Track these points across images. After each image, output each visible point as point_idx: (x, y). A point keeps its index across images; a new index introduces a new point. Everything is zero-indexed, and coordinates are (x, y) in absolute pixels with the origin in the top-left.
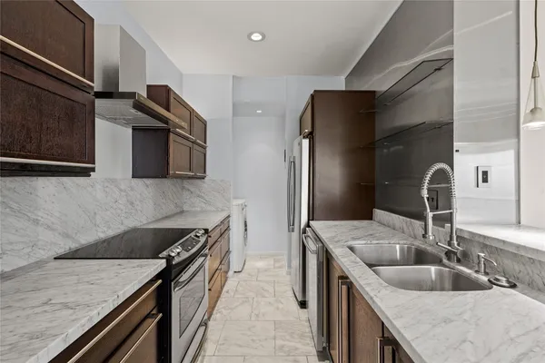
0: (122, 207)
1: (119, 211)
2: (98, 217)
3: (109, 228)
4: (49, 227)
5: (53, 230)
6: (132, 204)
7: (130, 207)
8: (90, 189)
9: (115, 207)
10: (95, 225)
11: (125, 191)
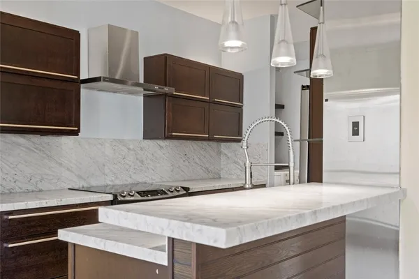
0: (130, 163)
1: (127, 167)
2: (106, 167)
3: (117, 178)
4: (68, 169)
5: (72, 171)
6: (142, 162)
7: (140, 164)
8: (99, 146)
9: (123, 162)
10: (104, 174)
11: (134, 150)
